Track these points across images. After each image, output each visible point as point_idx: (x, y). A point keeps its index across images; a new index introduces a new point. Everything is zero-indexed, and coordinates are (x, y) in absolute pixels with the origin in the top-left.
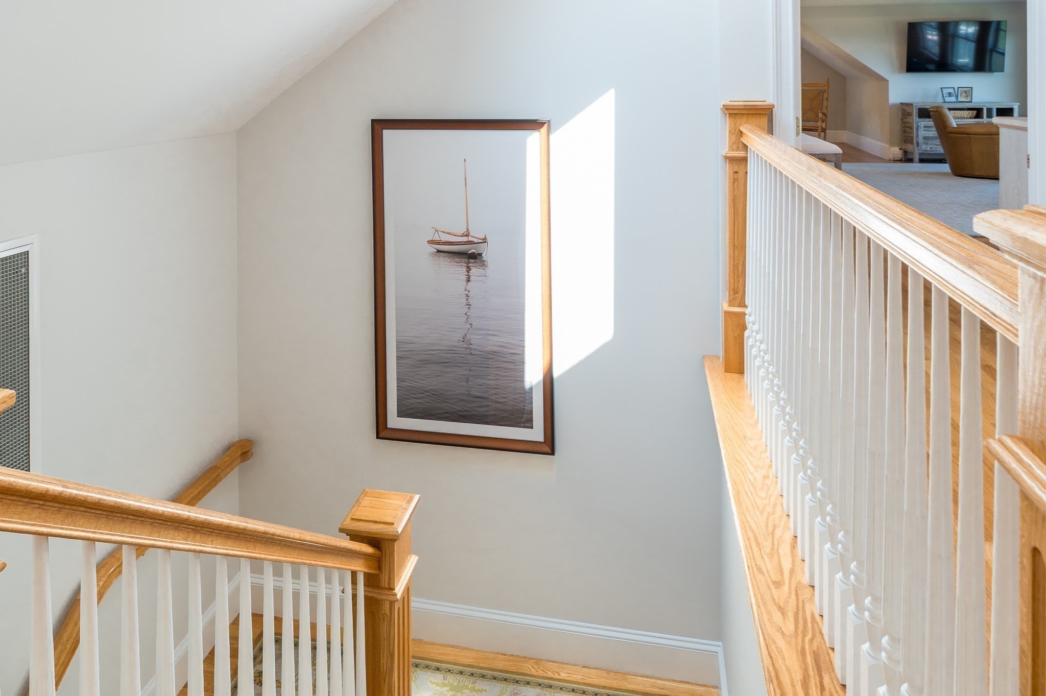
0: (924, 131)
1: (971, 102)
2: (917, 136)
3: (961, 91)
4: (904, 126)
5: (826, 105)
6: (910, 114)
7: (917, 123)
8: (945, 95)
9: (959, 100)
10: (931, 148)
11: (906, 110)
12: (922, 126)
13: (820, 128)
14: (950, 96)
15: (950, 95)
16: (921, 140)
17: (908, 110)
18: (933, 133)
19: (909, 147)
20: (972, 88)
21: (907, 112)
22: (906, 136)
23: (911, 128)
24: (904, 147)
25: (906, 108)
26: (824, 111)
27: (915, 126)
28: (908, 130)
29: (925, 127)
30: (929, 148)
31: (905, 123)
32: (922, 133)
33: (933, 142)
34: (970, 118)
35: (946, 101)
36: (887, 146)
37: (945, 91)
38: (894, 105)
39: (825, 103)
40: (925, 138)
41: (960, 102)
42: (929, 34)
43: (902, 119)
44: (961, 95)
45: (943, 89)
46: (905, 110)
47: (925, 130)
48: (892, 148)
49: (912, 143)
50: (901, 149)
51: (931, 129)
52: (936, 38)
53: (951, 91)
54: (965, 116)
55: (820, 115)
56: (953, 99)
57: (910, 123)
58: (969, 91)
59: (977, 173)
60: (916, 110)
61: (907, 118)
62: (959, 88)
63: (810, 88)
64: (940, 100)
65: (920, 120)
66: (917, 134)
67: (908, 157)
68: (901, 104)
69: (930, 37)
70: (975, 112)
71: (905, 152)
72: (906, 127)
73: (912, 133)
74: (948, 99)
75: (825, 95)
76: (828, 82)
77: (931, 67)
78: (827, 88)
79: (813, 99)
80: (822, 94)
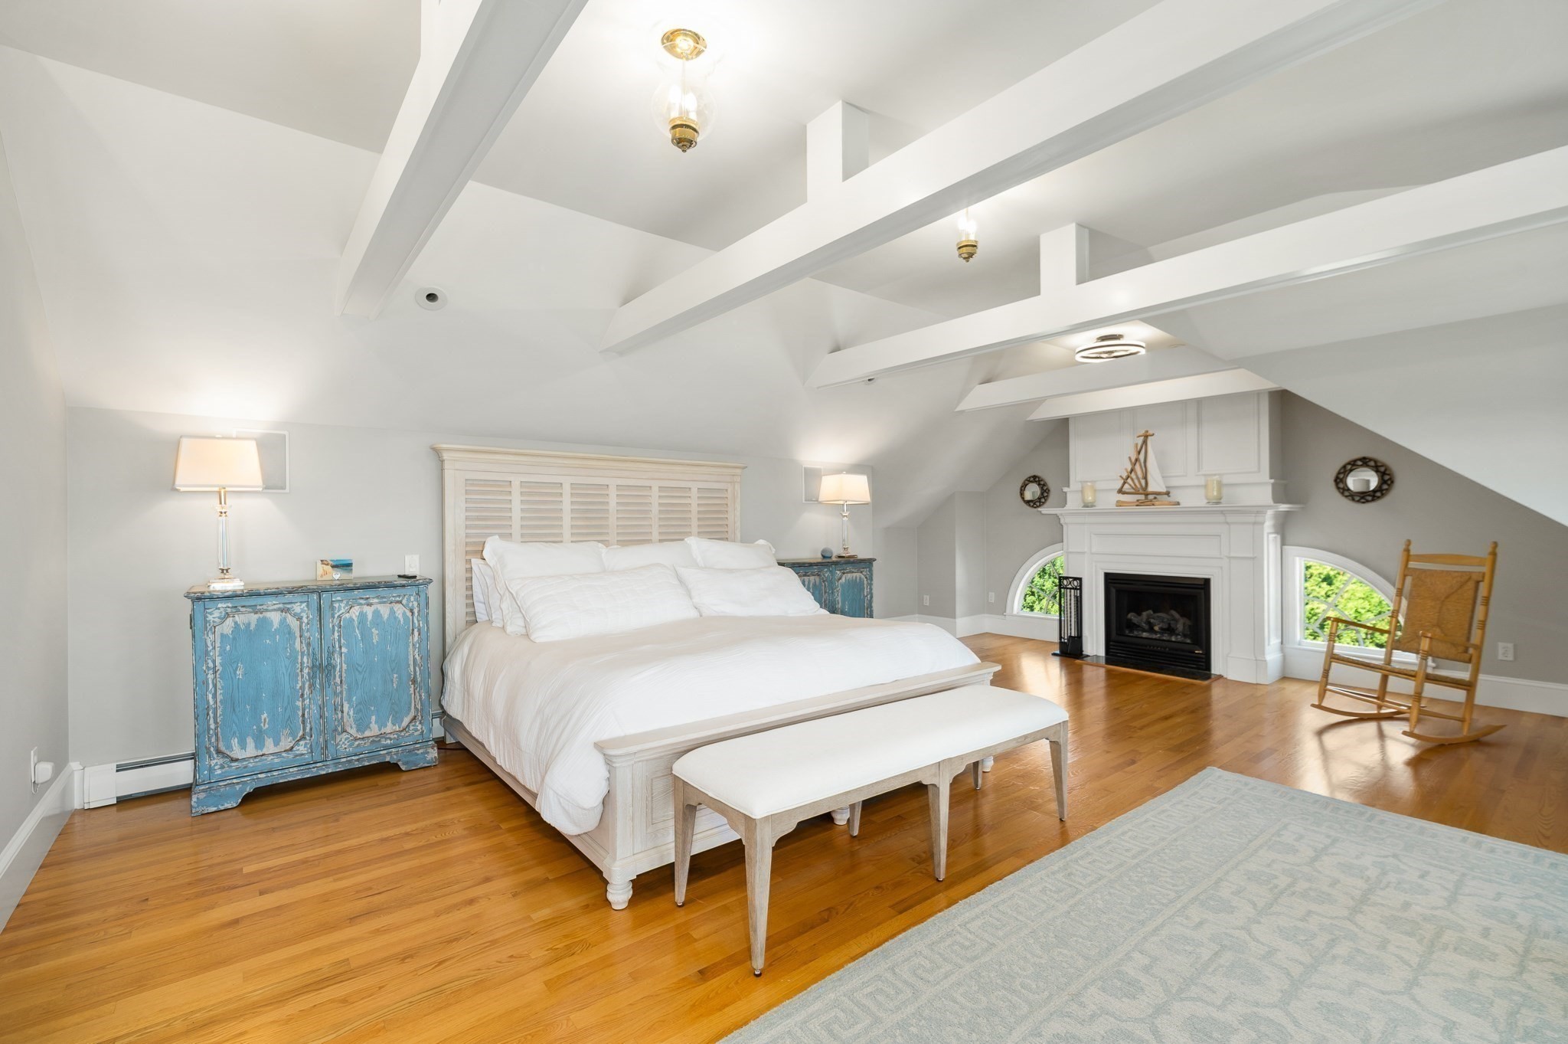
5: (1482, 619)
39: (1480, 611)
63: (1440, 568)
75: (1483, 589)
76: (1494, 554)
78: (1486, 569)
79: (1447, 597)
80: (1471, 584)
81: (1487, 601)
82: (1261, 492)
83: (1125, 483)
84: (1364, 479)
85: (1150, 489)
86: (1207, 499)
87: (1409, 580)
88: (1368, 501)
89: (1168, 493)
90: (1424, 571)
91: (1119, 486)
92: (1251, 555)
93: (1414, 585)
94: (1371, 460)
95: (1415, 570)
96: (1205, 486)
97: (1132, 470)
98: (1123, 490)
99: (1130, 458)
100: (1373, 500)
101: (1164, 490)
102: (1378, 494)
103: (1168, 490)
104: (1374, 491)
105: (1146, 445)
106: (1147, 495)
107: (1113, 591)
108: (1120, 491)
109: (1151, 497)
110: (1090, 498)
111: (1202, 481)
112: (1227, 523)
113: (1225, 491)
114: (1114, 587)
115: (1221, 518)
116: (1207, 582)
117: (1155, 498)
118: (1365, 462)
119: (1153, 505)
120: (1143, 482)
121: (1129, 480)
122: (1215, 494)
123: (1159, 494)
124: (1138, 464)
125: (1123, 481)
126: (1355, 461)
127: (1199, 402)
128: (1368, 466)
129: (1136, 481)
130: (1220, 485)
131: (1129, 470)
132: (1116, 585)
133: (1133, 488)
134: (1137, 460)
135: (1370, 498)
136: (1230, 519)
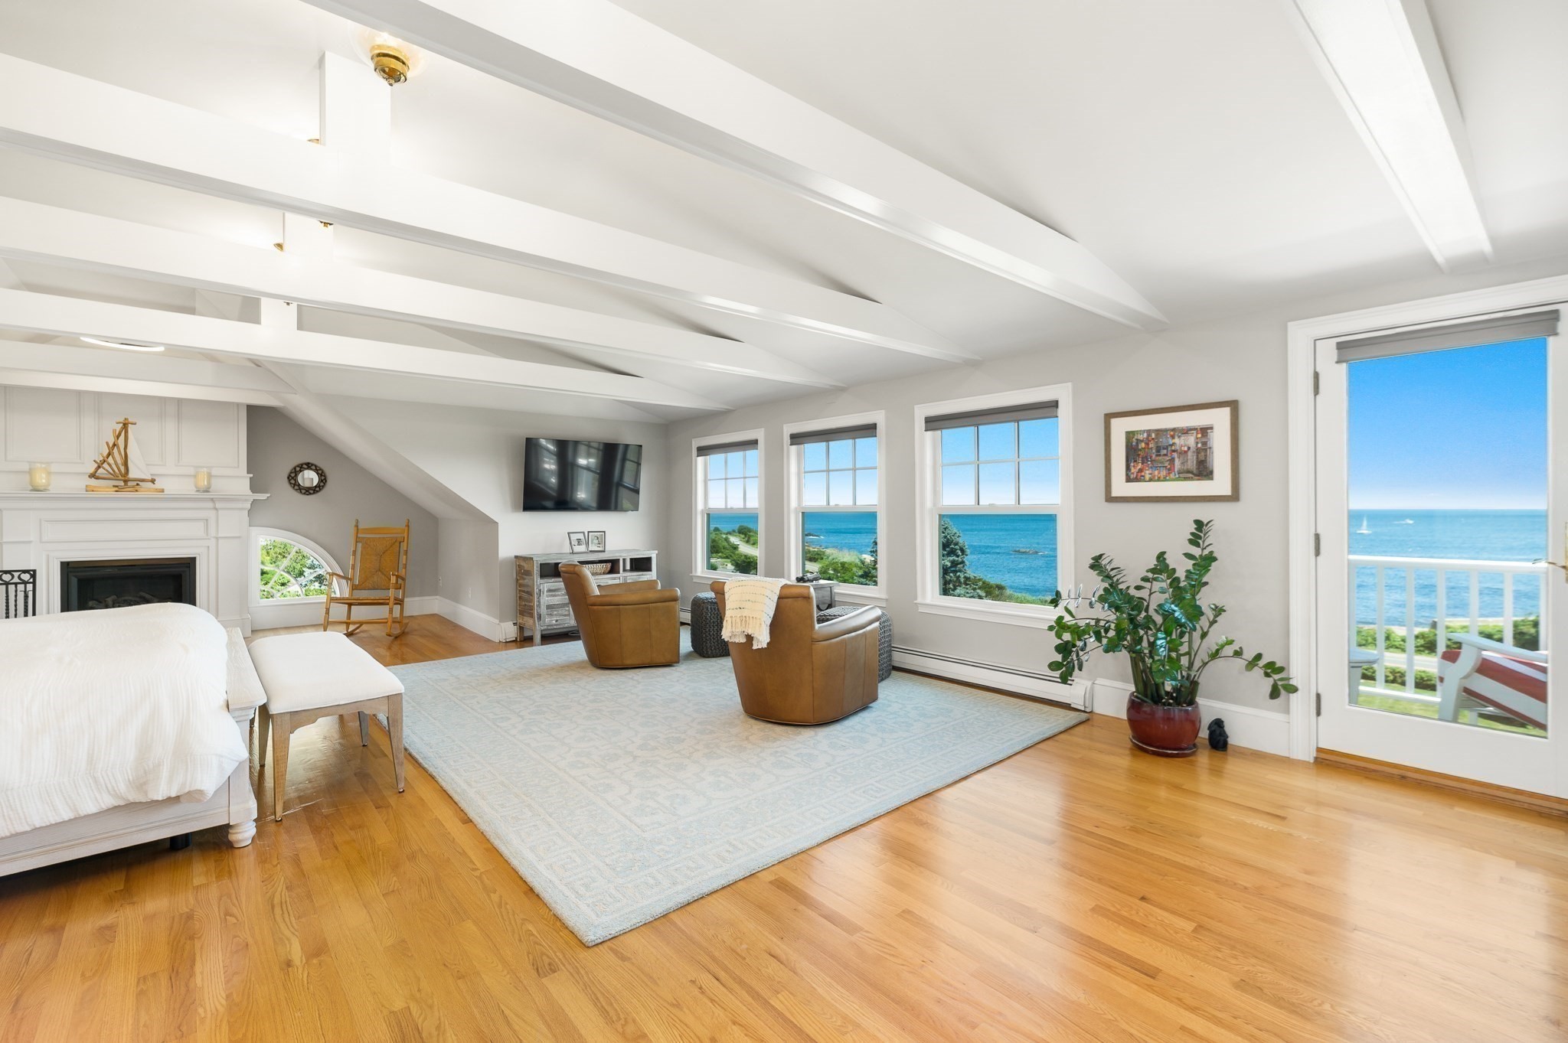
0: (547, 596)
1: (604, 551)
2: (539, 606)
3: (592, 536)
4: (520, 591)
5: (404, 562)
6: (528, 573)
7: (538, 586)
8: (573, 543)
9: (590, 549)
10: (557, 621)
11: (524, 567)
12: (546, 589)
13: (392, 600)
14: (579, 544)
15: (579, 541)
16: (543, 610)
17: (526, 566)
18: (562, 598)
19: (528, 621)
20: (604, 532)
21: (524, 570)
22: (523, 605)
23: (530, 594)
24: (520, 621)
25: (522, 564)
26: (402, 572)
27: (536, 591)
28: (525, 596)
29: (549, 591)
30: (554, 622)
31: (520, 585)
32: (546, 599)
33: (560, 612)
34: (604, 573)
35: (575, 551)
36: (497, 621)
37: (574, 537)
38: (506, 561)
39: (403, 559)
40: (549, 607)
41: (591, 551)
42: (547, 463)
43: (517, 580)
44: (592, 543)
45: (571, 535)
46: (521, 566)
47: (550, 595)
48: (502, 624)
49: (531, 616)
50: (515, 624)
51: (557, 593)
52: (553, 467)
53: (581, 536)
54: (598, 571)
55: (393, 579)
56: (583, 548)
57: (528, 586)
58: (601, 537)
59: (628, 662)
60: (537, 567)
61: (524, 579)
62: (589, 532)
63: (378, 536)
64: (567, 550)
65: (542, 581)
66: (539, 602)
67: (525, 635)
68: (516, 557)
69: (547, 466)
70: (609, 565)
71: (521, 629)
72: (524, 591)
73: (531, 601)
74: (577, 549)
75: (404, 546)
76: (408, 526)
77: (548, 504)
78: (405, 535)
79: (384, 553)
80: (397, 544)
81: (406, 552)
82: (239, 483)
83: (99, 467)
84: (309, 478)
85: (131, 475)
86: (196, 487)
87: (360, 545)
88: (310, 494)
89: (153, 481)
90: (369, 538)
91: (92, 470)
92: (238, 535)
93: (363, 548)
94: (312, 465)
95: (364, 538)
96: (195, 476)
97: (109, 454)
98: (97, 475)
99: (107, 443)
100: (314, 493)
101: (150, 478)
102: (318, 489)
103: (154, 477)
104: (316, 487)
105: (126, 432)
106: (126, 482)
107: (74, 581)
108: (93, 476)
109: (130, 483)
110: (44, 481)
111: (192, 471)
112: (216, 509)
113: (214, 481)
114: (76, 576)
115: (210, 505)
116: (193, 560)
117: (138, 484)
118: (309, 466)
119: (137, 491)
120: (122, 469)
121: (105, 465)
122: (206, 483)
123: (143, 480)
124: (115, 450)
125: (96, 465)
126: (302, 465)
127: (180, 402)
128: (312, 469)
129: (114, 467)
130: (210, 476)
131: (105, 454)
132: (77, 574)
133: (111, 474)
134: (114, 445)
135: (312, 492)
136: (218, 505)
